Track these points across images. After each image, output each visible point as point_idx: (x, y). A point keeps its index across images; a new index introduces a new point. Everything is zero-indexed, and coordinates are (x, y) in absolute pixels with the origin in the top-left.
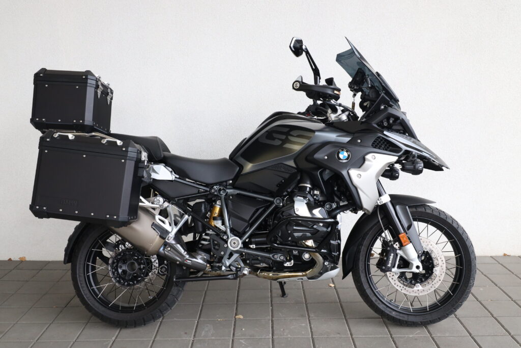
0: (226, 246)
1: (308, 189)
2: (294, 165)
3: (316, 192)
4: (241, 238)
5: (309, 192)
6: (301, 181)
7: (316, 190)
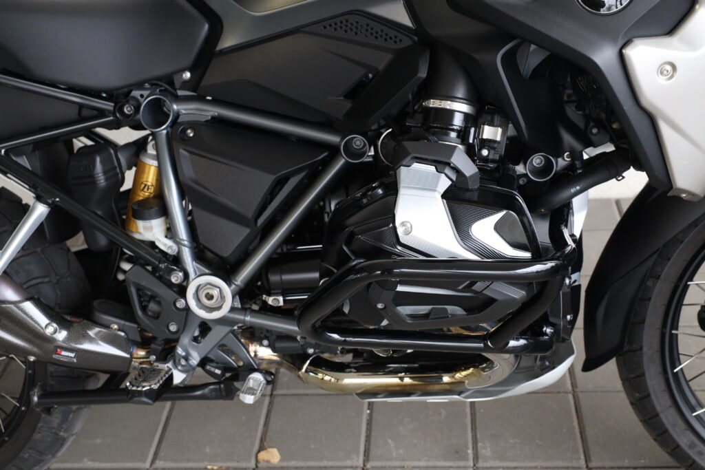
0: (181, 304)
1: (458, 121)
2: (405, 19)
3: (489, 132)
4: (228, 280)
5: (463, 135)
6: (431, 87)
7: (491, 124)
